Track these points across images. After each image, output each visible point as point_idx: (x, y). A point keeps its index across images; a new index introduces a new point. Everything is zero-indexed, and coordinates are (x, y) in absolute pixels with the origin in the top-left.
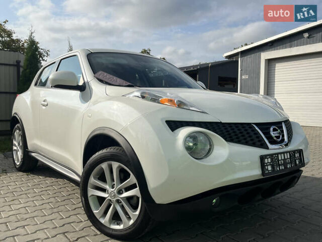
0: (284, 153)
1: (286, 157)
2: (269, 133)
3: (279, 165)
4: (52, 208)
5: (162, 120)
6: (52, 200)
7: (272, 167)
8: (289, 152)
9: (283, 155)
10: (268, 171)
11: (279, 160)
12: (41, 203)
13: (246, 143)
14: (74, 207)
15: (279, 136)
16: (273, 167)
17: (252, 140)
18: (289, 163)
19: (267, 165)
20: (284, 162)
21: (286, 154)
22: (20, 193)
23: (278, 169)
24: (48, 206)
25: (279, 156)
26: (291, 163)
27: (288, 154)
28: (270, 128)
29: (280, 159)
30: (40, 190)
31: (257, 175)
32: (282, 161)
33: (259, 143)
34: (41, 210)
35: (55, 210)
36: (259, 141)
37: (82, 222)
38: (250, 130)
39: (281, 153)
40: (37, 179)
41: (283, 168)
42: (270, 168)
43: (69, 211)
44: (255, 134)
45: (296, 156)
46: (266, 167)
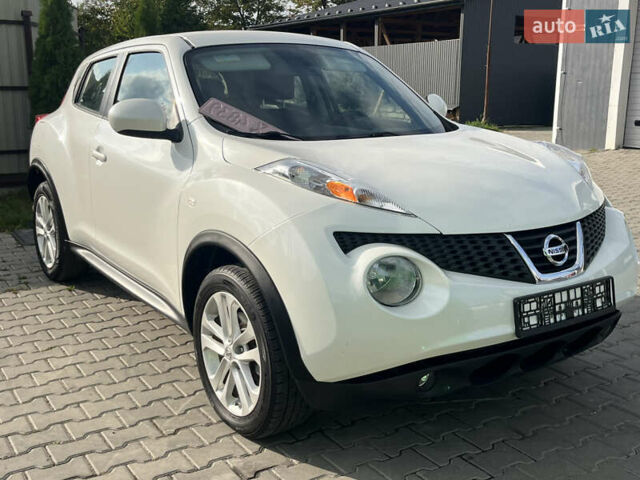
0: (567, 289)
1: (572, 297)
2: (540, 250)
3: (555, 314)
4: (126, 368)
5: (326, 230)
6: (124, 349)
7: (538, 319)
8: (580, 286)
9: (565, 294)
10: (530, 326)
11: (555, 304)
12: (104, 354)
13: (490, 274)
14: (168, 365)
15: (564, 255)
16: (540, 318)
17: (502, 267)
18: (577, 308)
19: (528, 316)
20: (566, 307)
21: (572, 292)
22: (62, 333)
23: (552, 321)
24: (117, 364)
25: (557, 296)
26: (583, 306)
27: (578, 291)
28: (544, 239)
29: (558, 300)
30: (99, 326)
31: (506, 335)
32: (563, 306)
33: (516, 273)
34: (105, 371)
35: (132, 372)
36: (517, 268)
37: (183, 397)
38: (498, 248)
39: (560, 290)
40: (91, 301)
41: (564, 318)
42: (533, 321)
43: (159, 374)
44: (510, 254)
45: (597, 291)
46: (526, 320)
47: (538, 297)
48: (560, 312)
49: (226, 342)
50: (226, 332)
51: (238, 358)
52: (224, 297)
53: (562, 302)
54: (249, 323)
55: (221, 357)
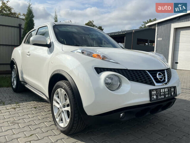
0: (164, 88)
2: (156, 76)
5: (92, 67)
13: (142, 82)
15: (162, 78)
16: (157, 96)
17: (145, 80)
18: (167, 94)
19: (153, 95)
20: (164, 94)
25: (161, 90)
31: (147, 101)
39: (162, 88)
41: (163, 97)
42: (155, 97)
44: (147, 77)
45: (172, 90)
46: (153, 97)
47: (156, 90)
48: (162, 95)
49: (60, 104)
50: (60, 101)
51: (64, 109)
52: (61, 90)
53: (163, 92)
54: (68, 99)
55: (58, 108)
